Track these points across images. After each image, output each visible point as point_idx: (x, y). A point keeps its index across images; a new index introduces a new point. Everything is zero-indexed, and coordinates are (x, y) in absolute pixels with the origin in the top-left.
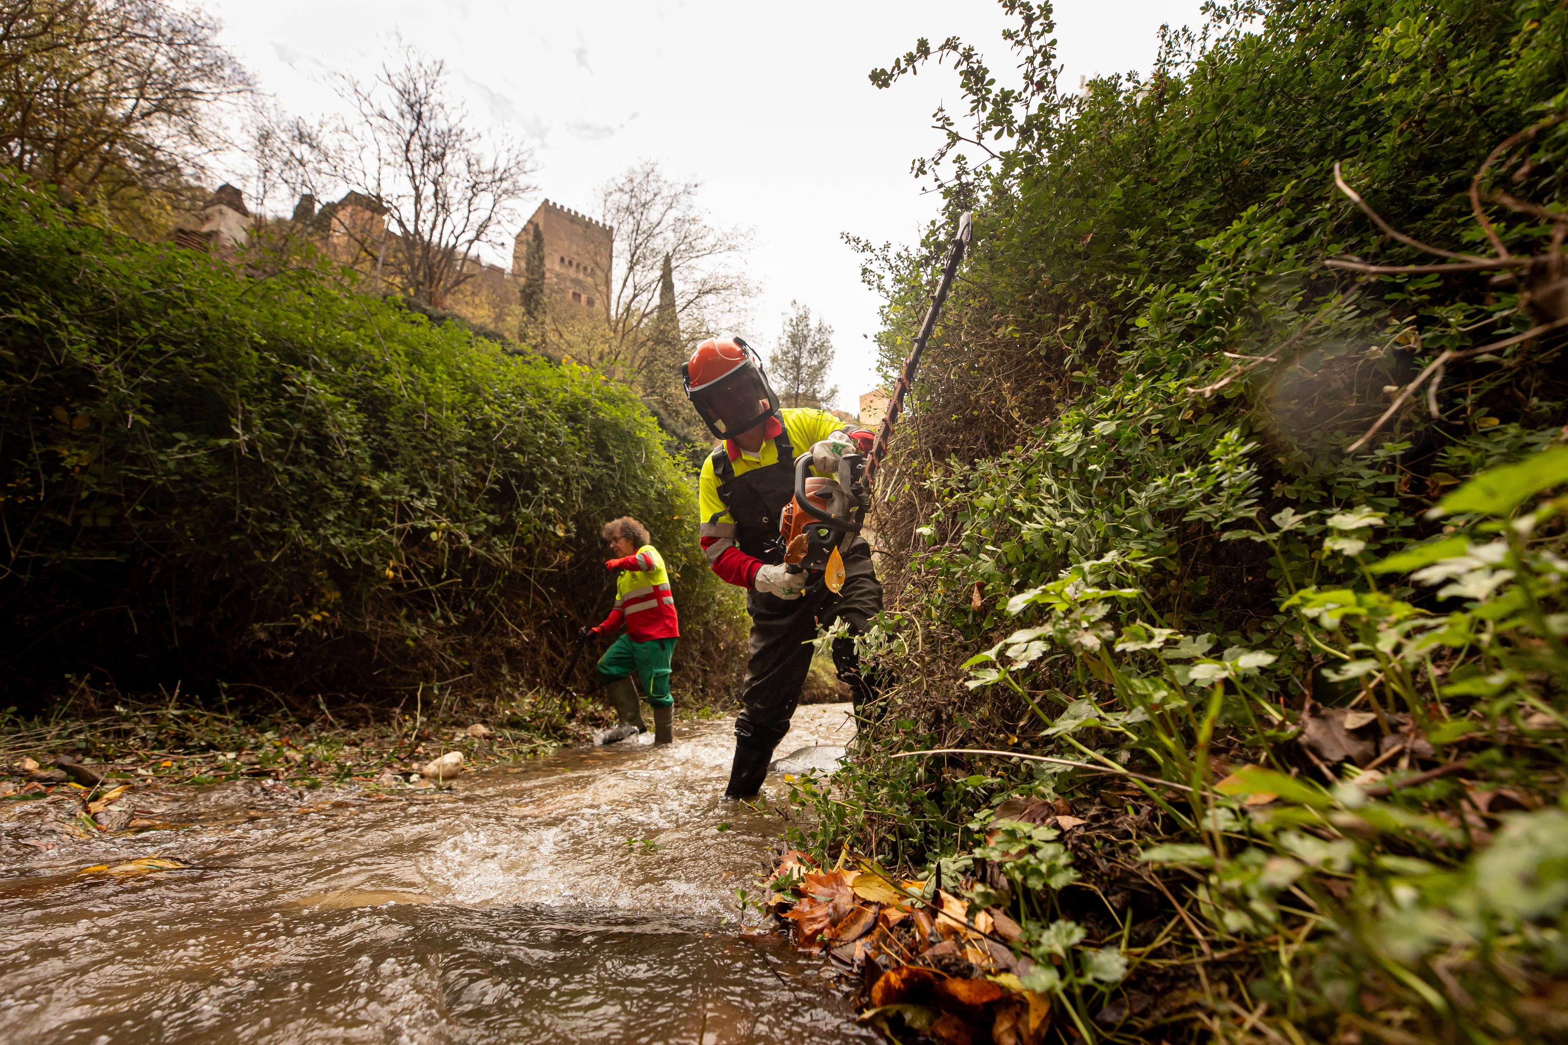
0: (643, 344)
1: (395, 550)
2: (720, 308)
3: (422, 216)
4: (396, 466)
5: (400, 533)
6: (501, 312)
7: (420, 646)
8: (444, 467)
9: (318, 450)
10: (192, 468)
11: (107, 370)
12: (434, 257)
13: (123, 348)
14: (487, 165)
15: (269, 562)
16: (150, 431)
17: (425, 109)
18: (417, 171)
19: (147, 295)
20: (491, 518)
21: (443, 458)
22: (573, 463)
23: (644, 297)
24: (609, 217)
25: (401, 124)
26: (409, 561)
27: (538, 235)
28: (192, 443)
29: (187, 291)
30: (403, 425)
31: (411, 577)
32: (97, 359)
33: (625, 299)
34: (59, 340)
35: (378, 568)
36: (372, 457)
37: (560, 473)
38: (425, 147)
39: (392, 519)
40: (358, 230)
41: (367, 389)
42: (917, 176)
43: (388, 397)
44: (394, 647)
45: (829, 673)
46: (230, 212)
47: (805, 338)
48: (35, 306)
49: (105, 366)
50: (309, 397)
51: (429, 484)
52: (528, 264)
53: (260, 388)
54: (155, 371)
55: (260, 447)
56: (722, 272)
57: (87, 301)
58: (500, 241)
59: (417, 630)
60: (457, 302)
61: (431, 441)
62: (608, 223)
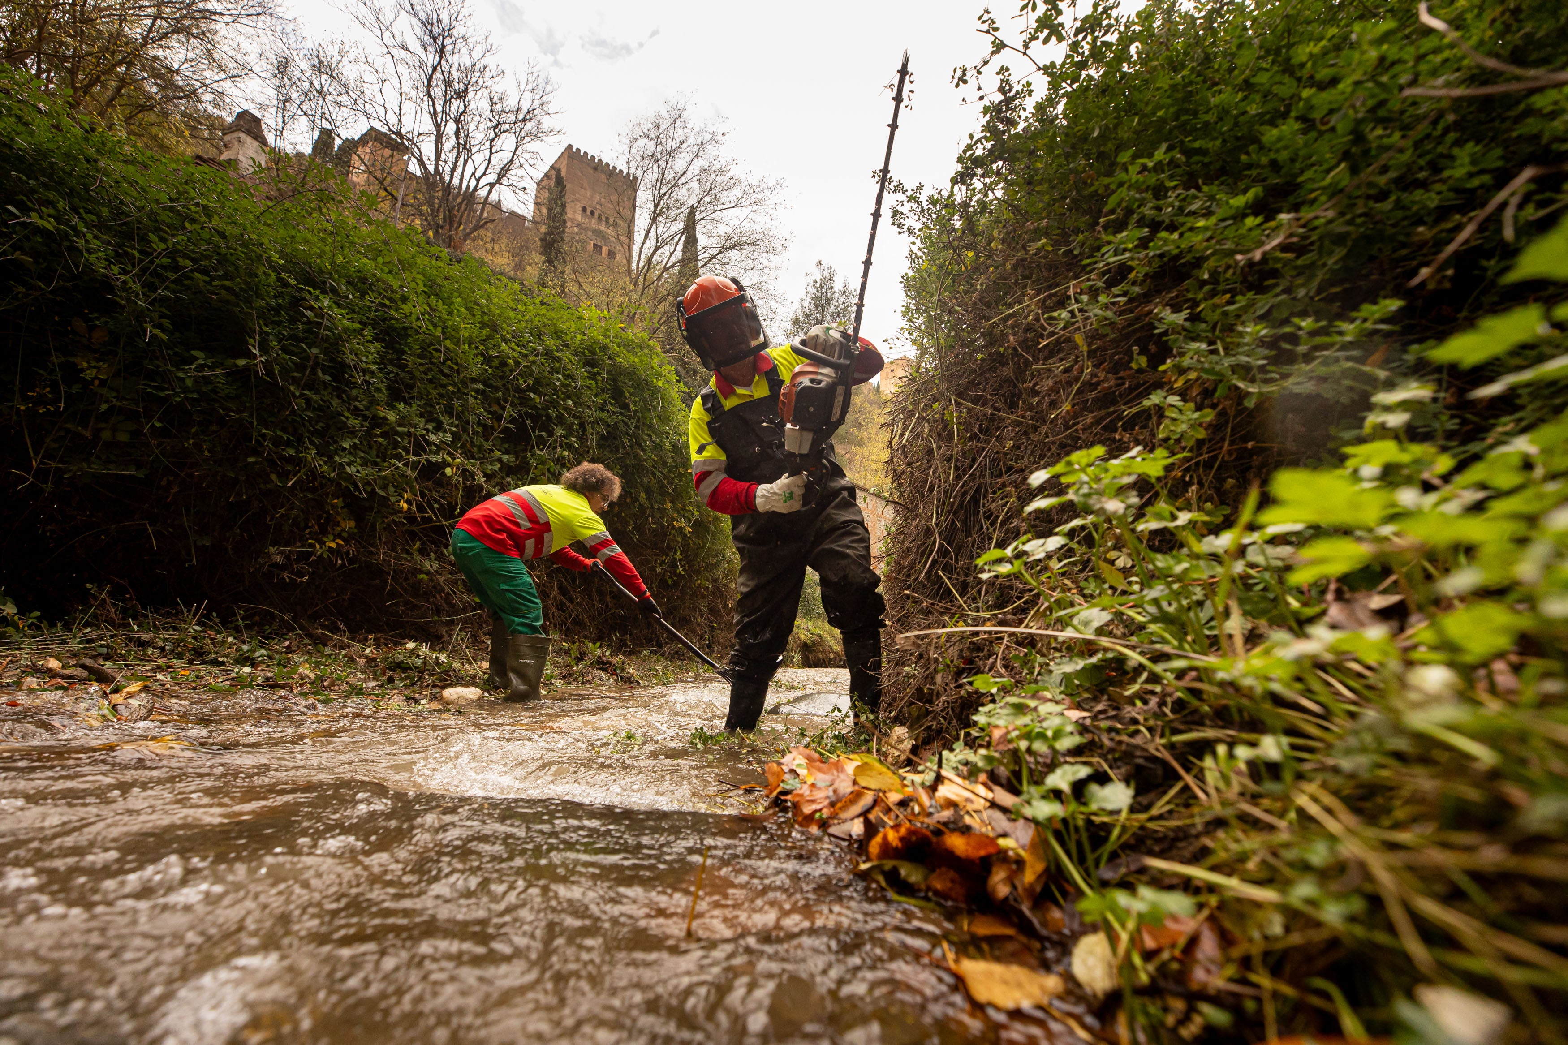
0: (664, 299)
1: (408, 482)
2: (743, 265)
3: (443, 156)
4: (412, 398)
5: (415, 466)
6: (521, 261)
7: (432, 580)
8: (460, 403)
9: (335, 378)
10: (210, 387)
11: (125, 282)
12: (455, 199)
13: (141, 261)
14: (511, 103)
15: (285, 487)
16: (168, 348)
17: (447, 41)
18: (439, 109)
19: (164, 208)
20: (505, 458)
21: (459, 394)
22: (589, 407)
23: (667, 249)
24: (633, 164)
25: (424, 57)
26: (423, 495)
27: (559, 181)
28: (209, 362)
29: (205, 207)
30: (420, 356)
31: (425, 511)
32: (115, 269)
33: (647, 252)
34: (77, 249)
35: (393, 499)
36: (388, 388)
37: (575, 417)
38: (448, 83)
39: (408, 453)
40: (379, 166)
41: (384, 320)
42: (957, 86)
43: (405, 329)
44: (406, 579)
45: (835, 638)
46: (249, 140)
47: (829, 300)
48: (52, 211)
49: (123, 278)
50: (326, 323)
51: (445, 419)
52: (549, 210)
53: (277, 309)
54: (172, 286)
55: (277, 368)
56: (747, 227)
57: (105, 212)
58: (521, 185)
59: (430, 564)
60: (477, 249)
61: (445, 375)
62: (632, 171)
